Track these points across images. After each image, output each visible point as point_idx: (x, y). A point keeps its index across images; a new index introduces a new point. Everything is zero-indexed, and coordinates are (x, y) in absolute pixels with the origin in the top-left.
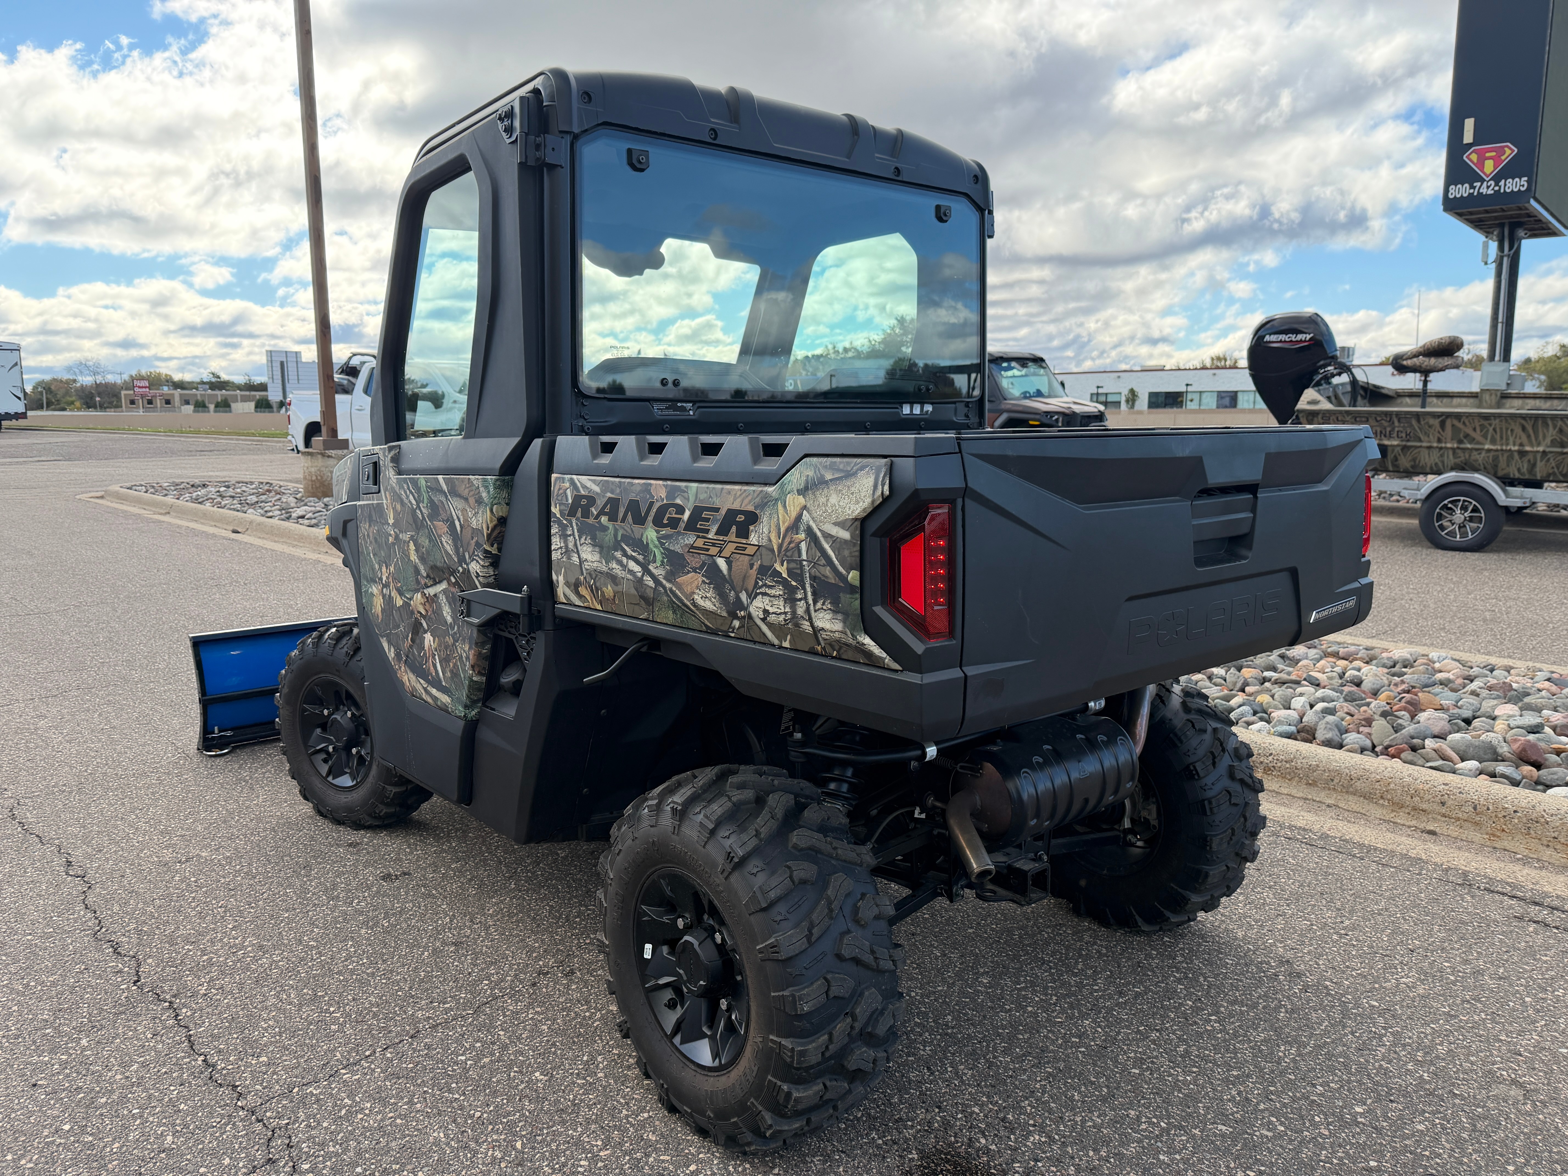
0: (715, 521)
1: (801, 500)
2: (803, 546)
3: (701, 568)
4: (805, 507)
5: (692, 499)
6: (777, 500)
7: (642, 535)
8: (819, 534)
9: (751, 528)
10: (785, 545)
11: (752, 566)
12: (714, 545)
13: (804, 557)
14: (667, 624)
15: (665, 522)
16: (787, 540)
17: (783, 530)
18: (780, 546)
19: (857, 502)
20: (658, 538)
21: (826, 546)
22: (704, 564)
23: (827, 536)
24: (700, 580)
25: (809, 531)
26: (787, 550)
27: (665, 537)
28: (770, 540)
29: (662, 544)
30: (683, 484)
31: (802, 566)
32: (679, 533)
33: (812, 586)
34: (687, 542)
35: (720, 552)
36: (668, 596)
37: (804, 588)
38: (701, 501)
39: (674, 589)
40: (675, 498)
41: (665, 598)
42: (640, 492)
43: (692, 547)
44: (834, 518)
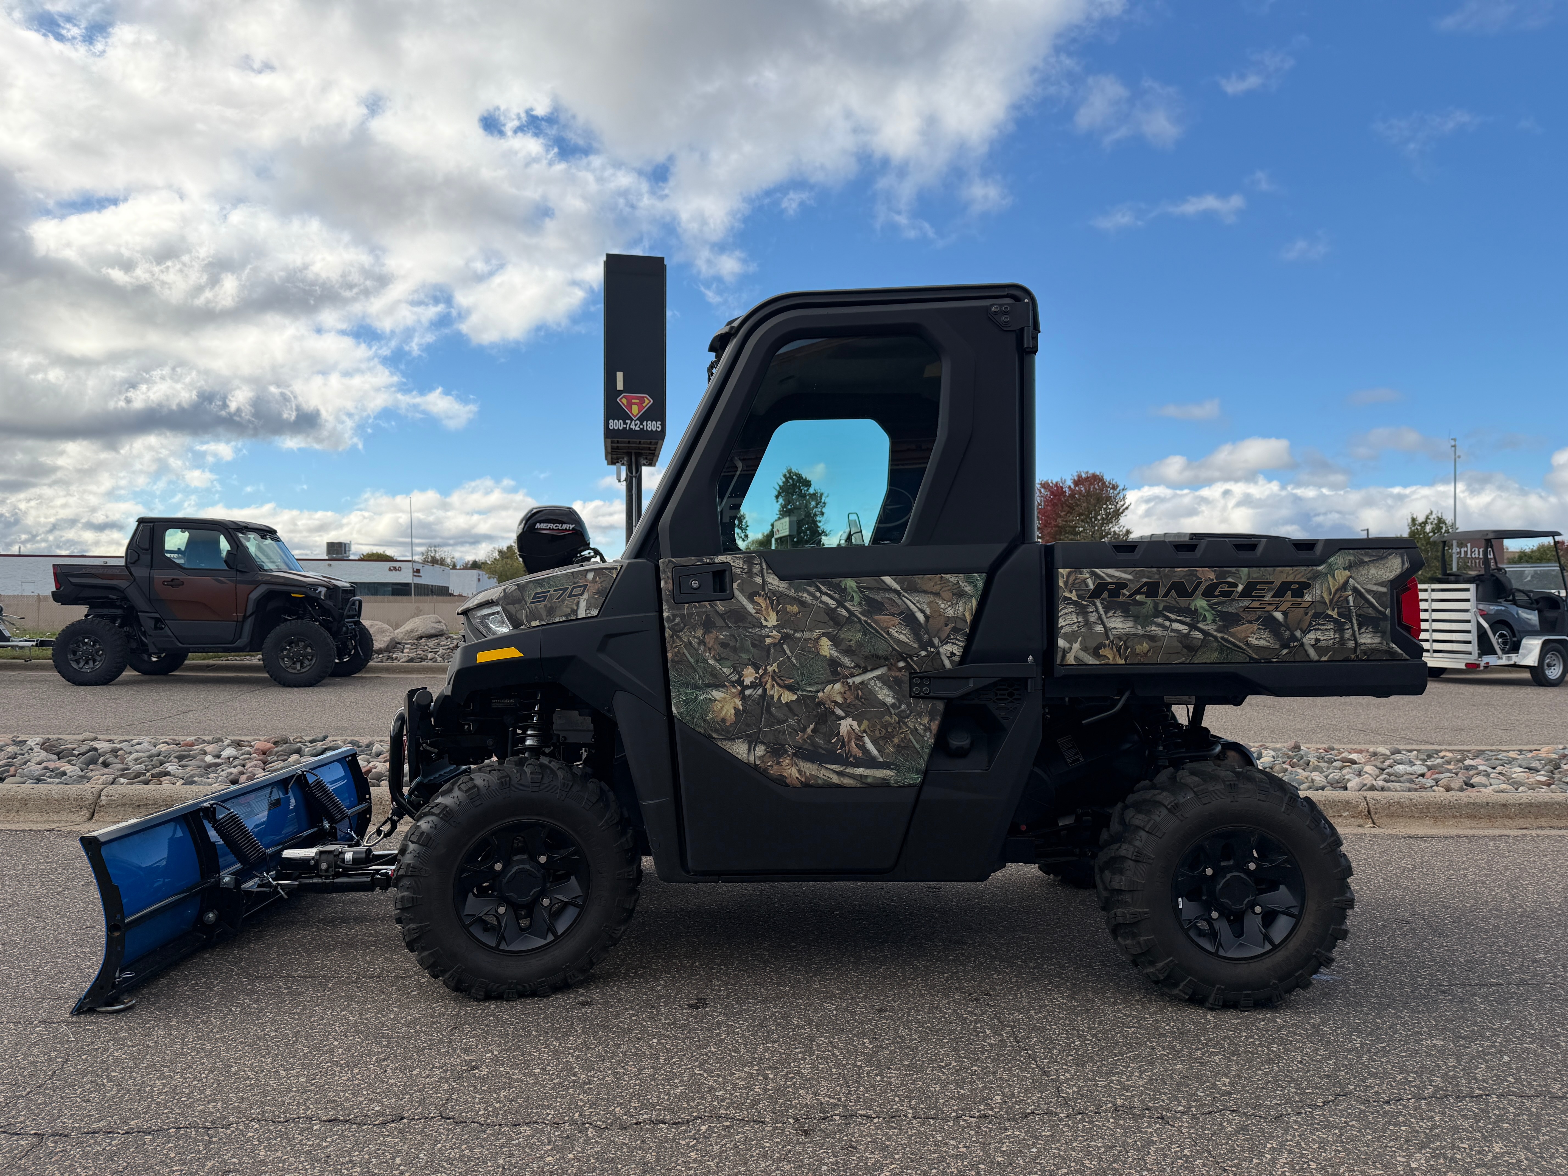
0: (1270, 590)
1: (1347, 573)
2: (1351, 599)
3: (1257, 620)
4: (1351, 577)
5: (1244, 578)
6: (1326, 574)
7: (1189, 604)
8: (1363, 590)
9: (1305, 591)
10: (1335, 599)
11: (1306, 614)
12: (1270, 604)
13: (1352, 604)
14: (1206, 663)
15: (1217, 593)
16: (1337, 596)
17: (1333, 591)
18: (1331, 601)
19: (1391, 572)
20: (1209, 605)
21: (1369, 597)
22: (1260, 617)
23: (1369, 591)
24: (1256, 628)
25: (1355, 590)
26: (1337, 602)
27: (1215, 604)
28: (1322, 597)
29: (1213, 609)
30: (1233, 569)
31: (1350, 610)
32: (1233, 600)
33: (1357, 620)
34: (1241, 604)
35: (1277, 608)
36: (1219, 642)
37: (1351, 622)
38: (1253, 578)
39: (1226, 636)
40: (1226, 578)
41: (1216, 644)
42: (1185, 576)
43: (1248, 607)
44: (1374, 581)
